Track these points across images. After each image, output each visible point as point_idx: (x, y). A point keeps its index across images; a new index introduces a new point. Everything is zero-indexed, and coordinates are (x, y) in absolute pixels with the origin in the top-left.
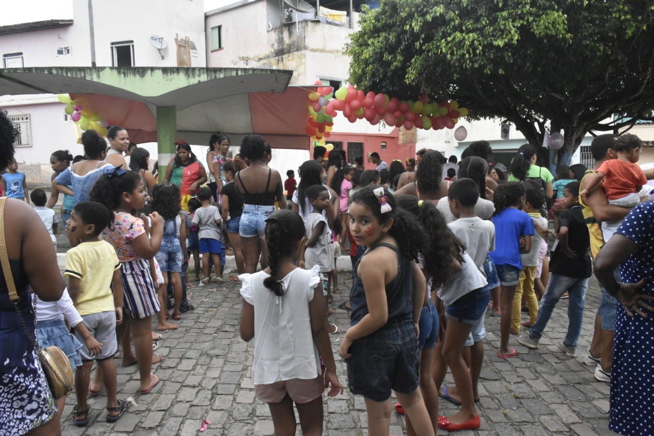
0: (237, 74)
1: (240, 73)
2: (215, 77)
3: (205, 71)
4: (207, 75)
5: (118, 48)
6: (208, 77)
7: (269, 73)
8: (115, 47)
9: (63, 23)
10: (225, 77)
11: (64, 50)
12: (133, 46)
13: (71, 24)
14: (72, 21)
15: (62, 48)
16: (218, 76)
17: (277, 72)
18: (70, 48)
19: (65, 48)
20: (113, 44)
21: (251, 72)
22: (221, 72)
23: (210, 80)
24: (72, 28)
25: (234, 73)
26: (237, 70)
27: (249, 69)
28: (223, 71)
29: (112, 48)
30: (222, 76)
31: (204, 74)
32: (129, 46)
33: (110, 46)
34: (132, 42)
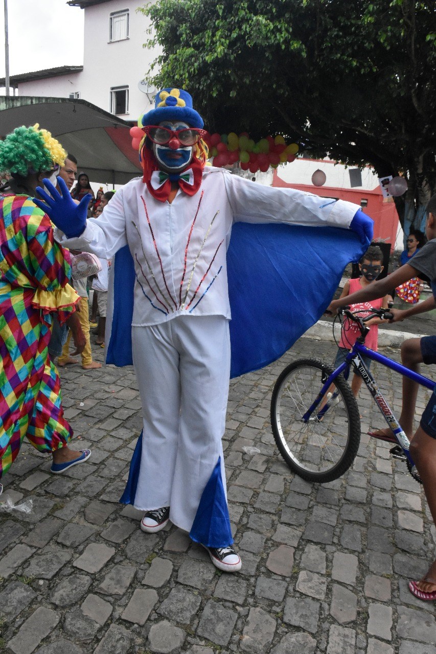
0: (32, 102)
1: (34, 102)
2: (13, 106)
3: (4, 99)
4: (6, 103)
5: (117, 93)
6: (6, 106)
7: (60, 102)
8: (114, 92)
9: (74, 69)
10: (21, 106)
11: (74, 94)
12: (128, 91)
13: (81, 70)
14: (82, 67)
15: (73, 93)
16: (15, 104)
17: (68, 101)
18: (79, 93)
19: (76, 93)
20: (113, 89)
21: (44, 101)
22: (18, 101)
23: (9, 109)
24: (82, 74)
25: (29, 102)
26: (32, 98)
27: (42, 98)
28: (19, 99)
29: (111, 93)
30: (19, 104)
31: (3, 102)
32: (125, 91)
33: (109, 90)
34: (127, 86)
